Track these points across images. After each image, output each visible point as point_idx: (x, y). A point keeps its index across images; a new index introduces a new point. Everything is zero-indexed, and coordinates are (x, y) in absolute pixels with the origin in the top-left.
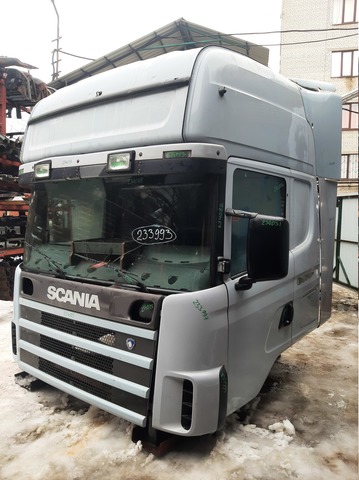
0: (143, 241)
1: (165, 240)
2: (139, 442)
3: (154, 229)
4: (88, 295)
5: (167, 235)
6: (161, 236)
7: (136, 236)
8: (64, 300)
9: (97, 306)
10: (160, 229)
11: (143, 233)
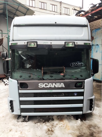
0: (74, 66)
1: (81, 66)
2: (79, 119)
3: (78, 63)
4: (59, 84)
5: (82, 64)
6: (80, 65)
7: (72, 65)
8: (48, 87)
9: (64, 86)
10: (79, 63)
11: (74, 64)
